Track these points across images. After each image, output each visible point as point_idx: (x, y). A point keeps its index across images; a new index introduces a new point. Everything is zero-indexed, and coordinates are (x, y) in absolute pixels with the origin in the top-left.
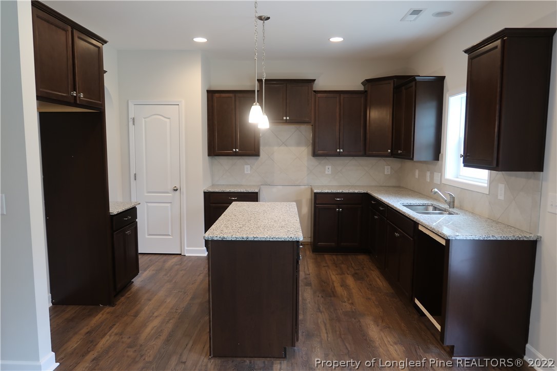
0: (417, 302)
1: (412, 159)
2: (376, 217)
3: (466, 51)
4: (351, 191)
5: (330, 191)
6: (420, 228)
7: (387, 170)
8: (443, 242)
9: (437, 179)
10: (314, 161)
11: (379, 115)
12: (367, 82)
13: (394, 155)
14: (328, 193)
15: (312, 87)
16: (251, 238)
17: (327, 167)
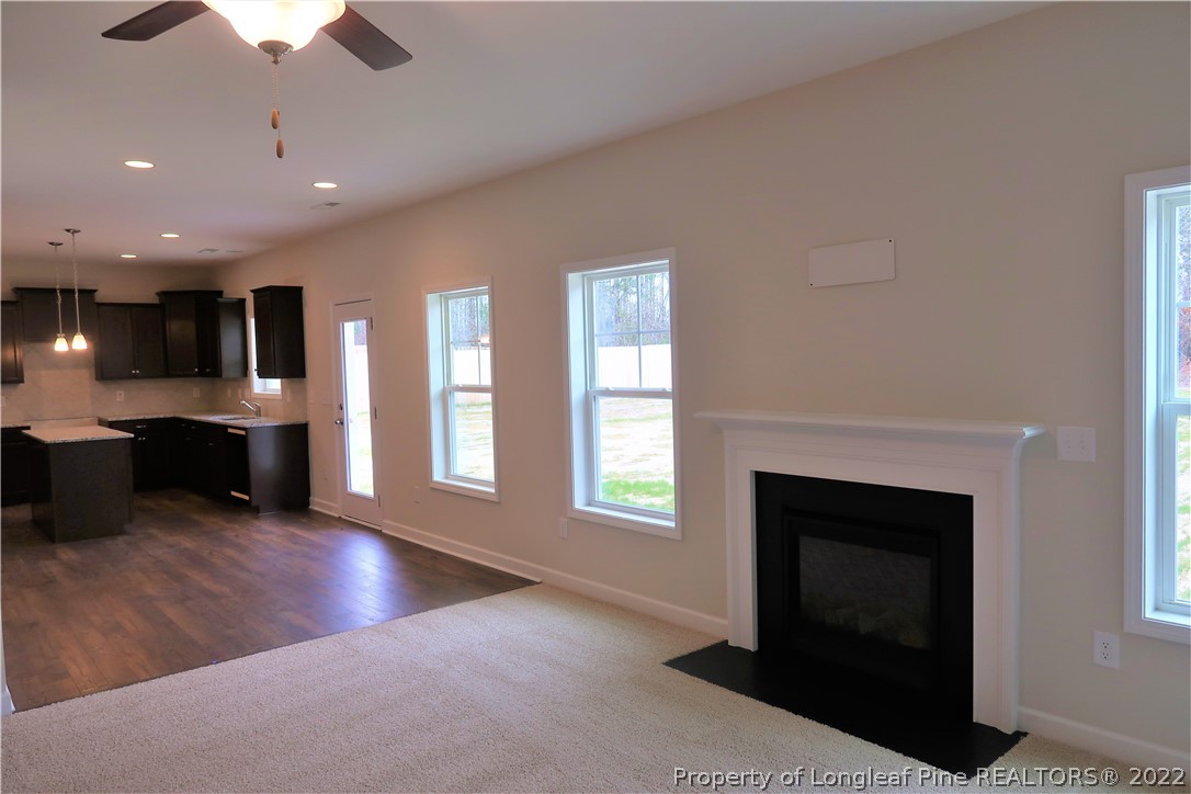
0: (233, 493)
1: (221, 376)
2: (188, 439)
3: (252, 291)
4: (155, 416)
5: (128, 419)
6: (230, 430)
7: (196, 393)
8: (243, 433)
9: (247, 393)
10: (100, 387)
11: (181, 330)
12: (163, 294)
13: (202, 374)
14: (126, 421)
15: (93, 298)
16: (89, 438)
17: (118, 393)
